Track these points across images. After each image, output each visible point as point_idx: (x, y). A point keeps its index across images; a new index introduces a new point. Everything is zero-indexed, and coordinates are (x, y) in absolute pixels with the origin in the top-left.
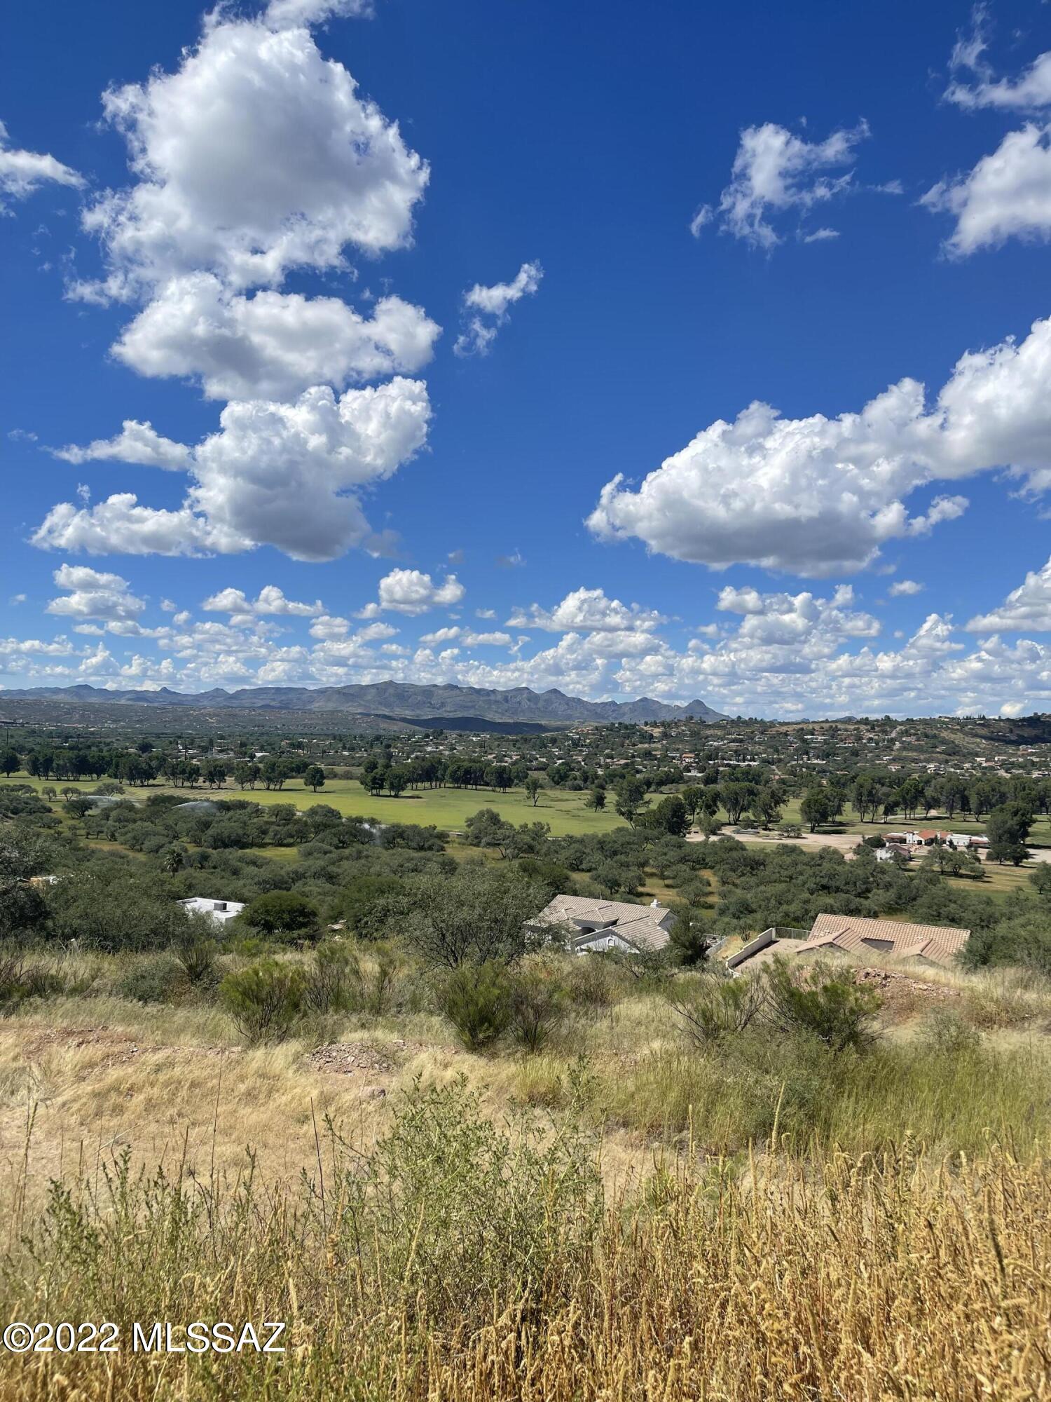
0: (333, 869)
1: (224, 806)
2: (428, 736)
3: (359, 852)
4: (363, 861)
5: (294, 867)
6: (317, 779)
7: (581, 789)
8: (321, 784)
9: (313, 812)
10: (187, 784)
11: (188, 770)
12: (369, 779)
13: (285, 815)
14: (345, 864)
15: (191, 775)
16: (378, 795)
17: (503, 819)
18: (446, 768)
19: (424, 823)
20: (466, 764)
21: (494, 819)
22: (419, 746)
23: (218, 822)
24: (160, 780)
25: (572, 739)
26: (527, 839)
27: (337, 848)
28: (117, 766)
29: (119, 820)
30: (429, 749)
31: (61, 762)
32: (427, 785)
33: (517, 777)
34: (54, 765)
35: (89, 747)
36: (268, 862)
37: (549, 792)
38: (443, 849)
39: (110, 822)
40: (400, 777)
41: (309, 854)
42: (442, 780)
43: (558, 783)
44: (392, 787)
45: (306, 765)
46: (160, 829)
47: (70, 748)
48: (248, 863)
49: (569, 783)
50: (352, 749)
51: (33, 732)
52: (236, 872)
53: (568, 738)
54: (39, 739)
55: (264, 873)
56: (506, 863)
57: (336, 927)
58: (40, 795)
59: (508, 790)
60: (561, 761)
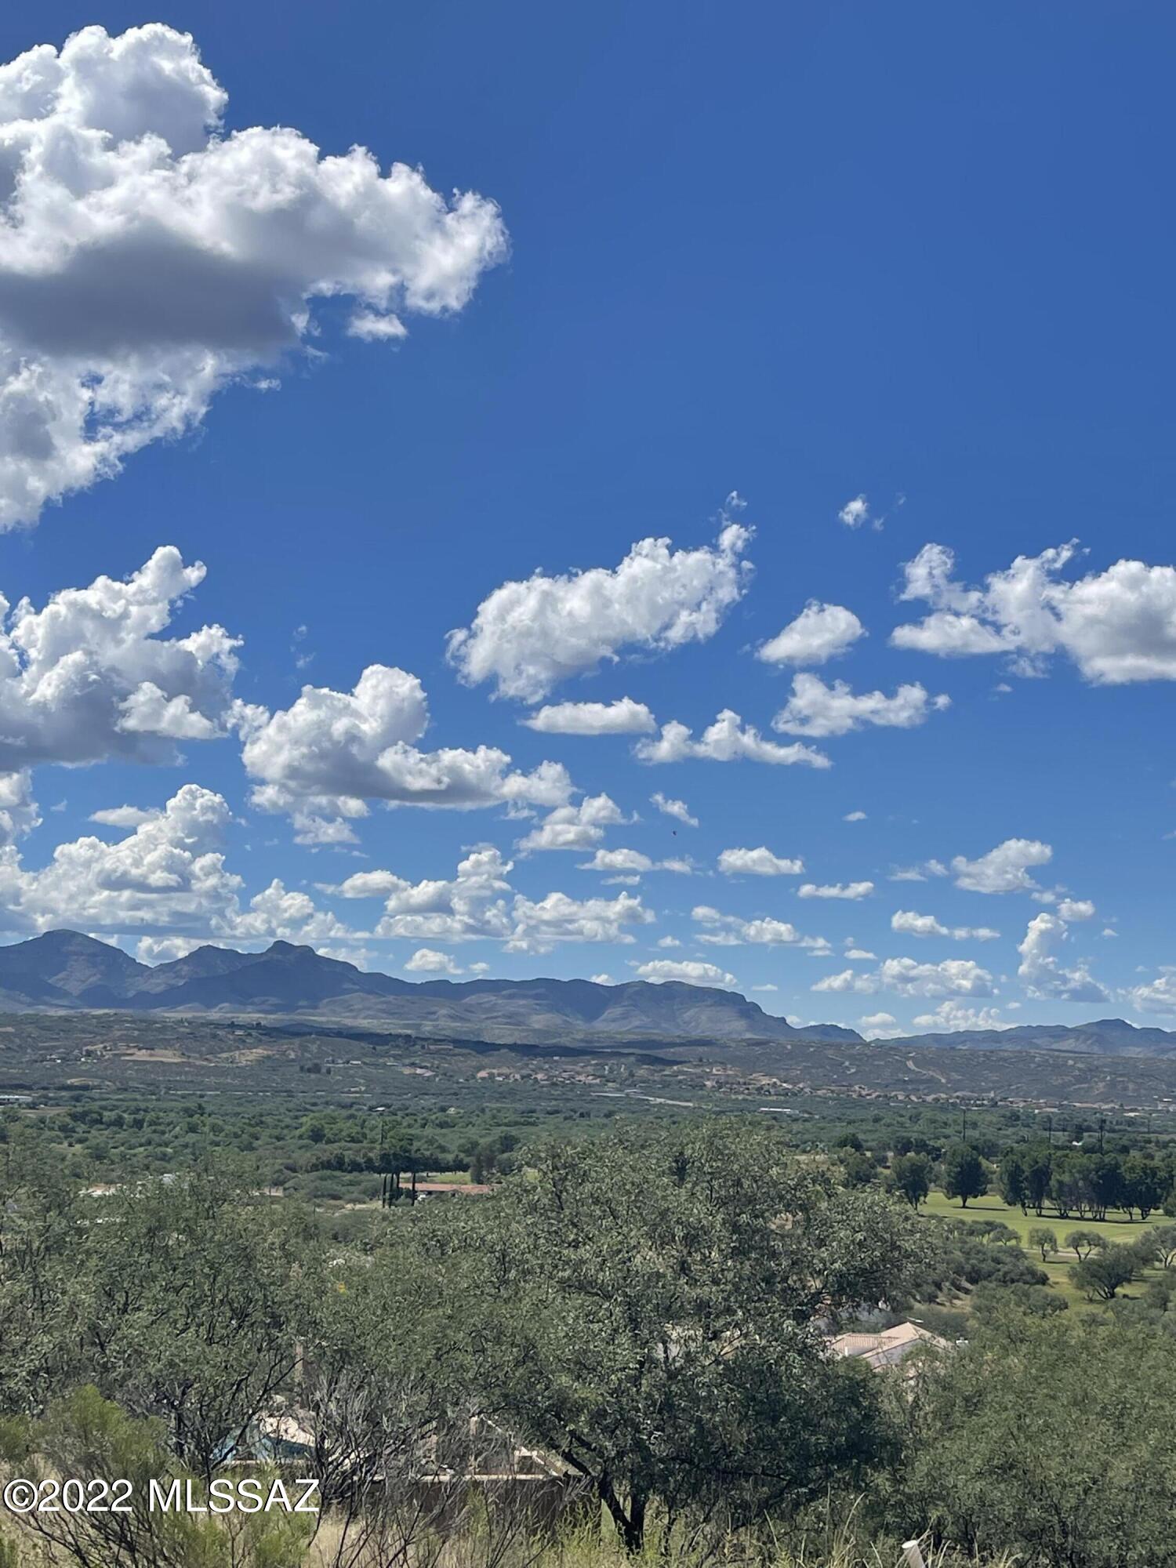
31: (1066, 1178)
34: (1053, 1183)
35: (1125, 1150)
47: (1086, 1150)
51: (1015, 1117)
54: (1025, 1132)
58: (1024, 1245)
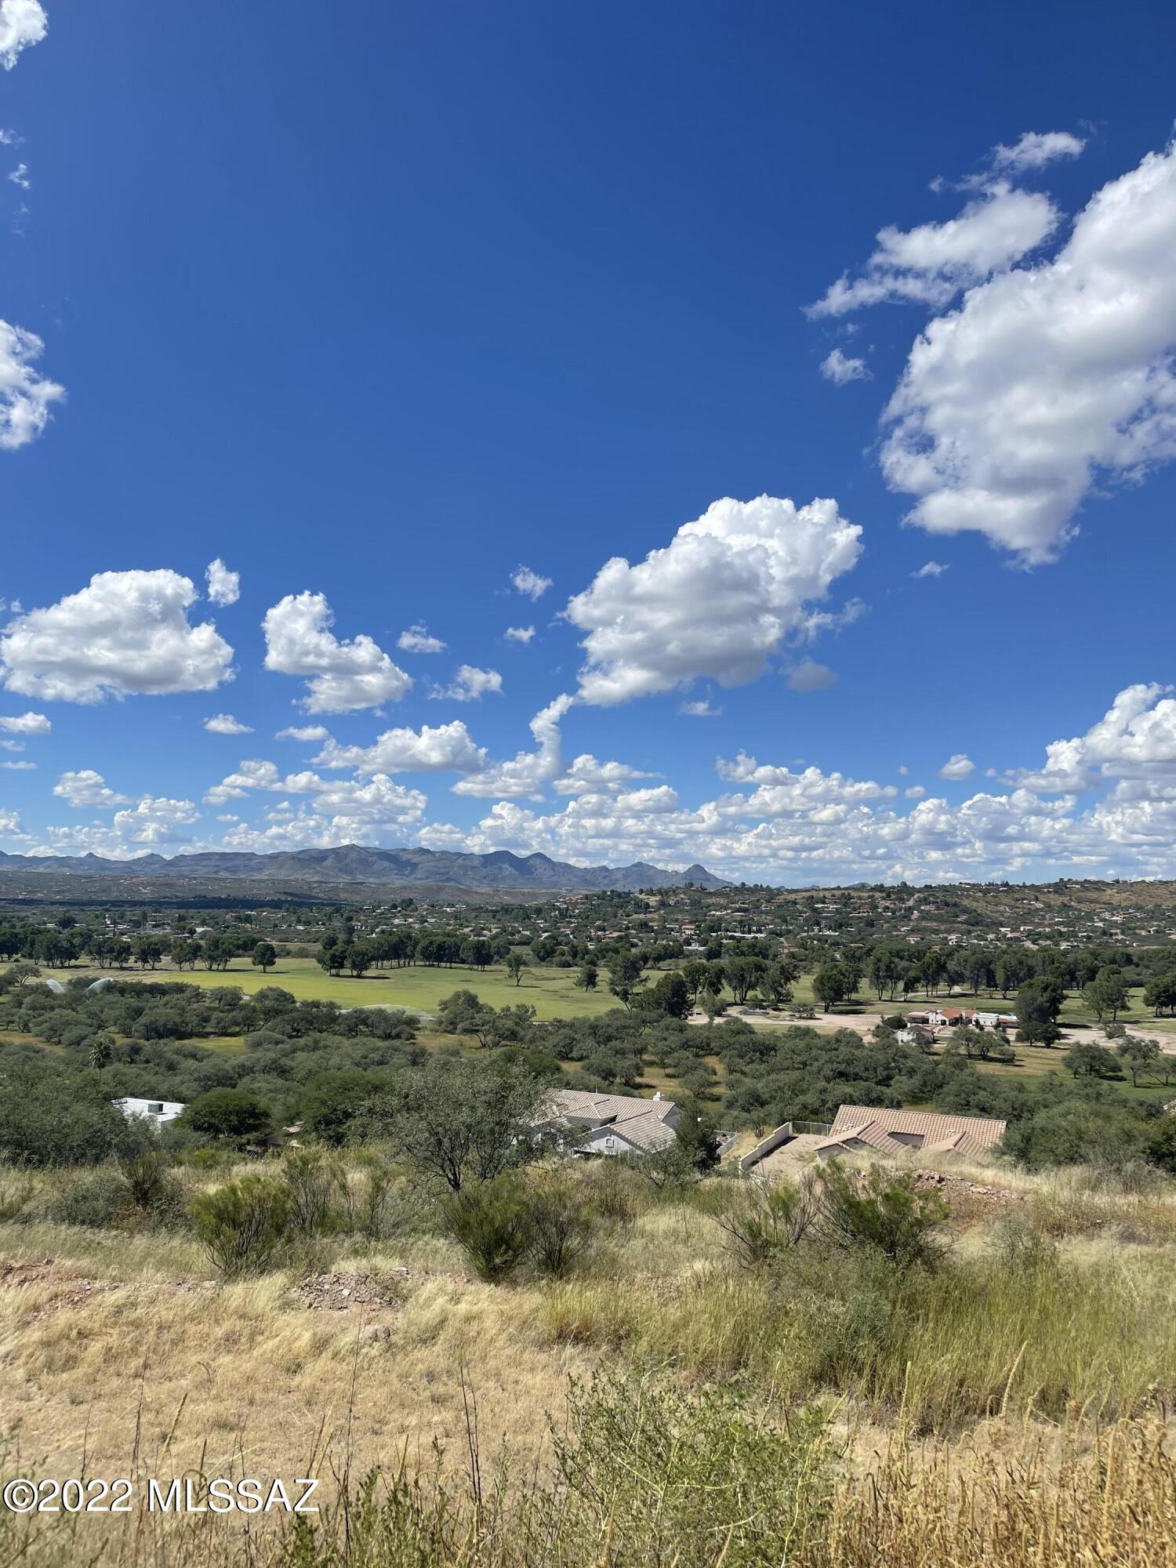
0: (286, 1062)
1: (156, 990)
2: (395, 907)
3: (316, 1042)
4: (320, 1053)
5: (242, 1059)
6: (267, 958)
7: (570, 966)
8: (272, 963)
9: (262, 996)
10: (116, 964)
11: (117, 948)
12: (328, 956)
13: (230, 999)
14: (300, 1056)
15: (120, 953)
16: (337, 975)
17: (481, 1001)
18: (416, 944)
19: (389, 1007)
20: (440, 939)
21: (472, 1001)
22: (385, 918)
23: (151, 1009)
24: (84, 960)
25: (559, 909)
26: (509, 1024)
27: (291, 1037)
28: (32, 944)
29: (34, 1008)
30: (397, 921)
32: (394, 963)
33: (498, 953)
36: (210, 1054)
37: (533, 970)
38: (412, 1037)
39: (23, 1010)
40: (364, 954)
41: (257, 1045)
42: (411, 957)
43: (543, 959)
44: (354, 966)
45: (254, 941)
46: (83, 1017)
48: (185, 1056)
49: (556, 959)
50: (307, 923)
52: (171, 1067)
53: (554, 908)
55: (206, 1067)
56: (485, 1052)
57: (292, 1130)
59: (487, 967)
60: (546, 934)
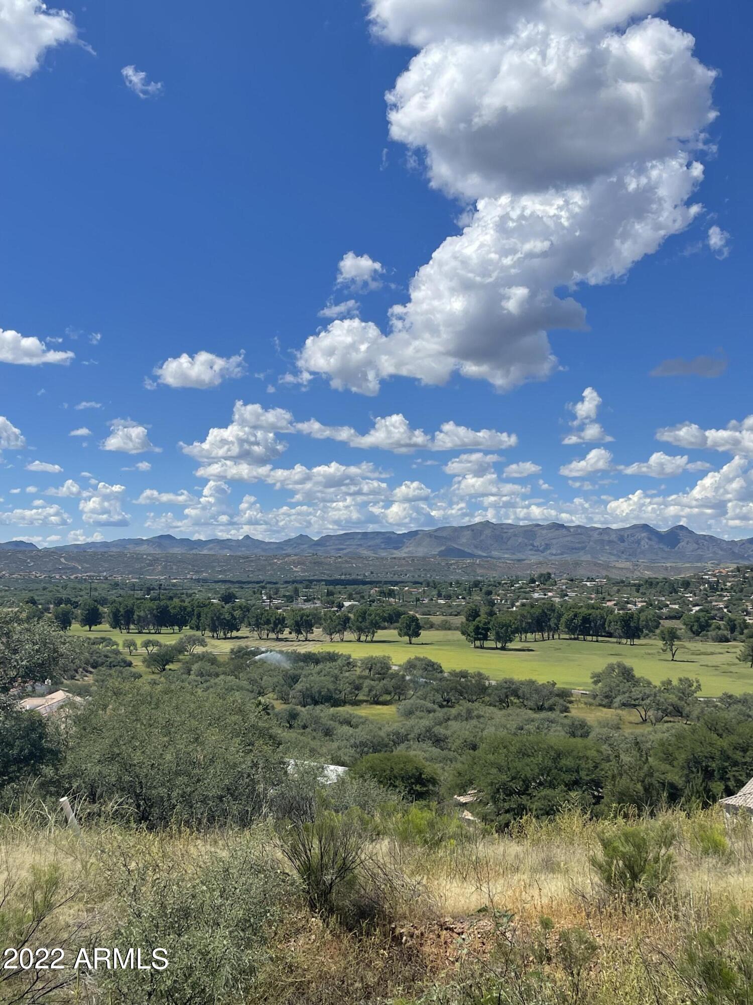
0: (440, 730)
1: (310, 658)
2: (533, 581)
3: (469, 711)
4: (474, 722)
5: (396, 726)
6: (412, 629)
7: (727, 640)
8: (417, 635)
9: (410, 666)
10: (272, 635)
11: (272, 620)
12: (471, 628)
13: (379, 668)
14: (454, 725)
15: (276, 625)
16: (482, 647)
17: (637, 674)
18: (560, 616)
19: (542, 677)
20: (584, 611)
21: (627, 674)
22: (523, 592)
23: (305, 676)
24: (244, 631)
25: (709, 582)
26: (673, 698)
27: (441, 706)
28: (199, 616)
29: (201, 675)
30: (536, 595)
31: (142, 614)
32: (538, 636)
33: (647, 627)
34: (135, 617)
35: (171, 598)
36: (365, 721)
37: (688, 644)
38: (566, 710)
39: (192, 677)
40: (508, 626)
41: (409, 713)
42: (556, 629)
43: (697, 634)
44: (498, 638)
45: (398, 615)
46: (245, 683)
47: (152, 599)
48: (341, 723)
49: (712, 633)
50: (448, 597)
51: (117, 584)
52: (328, 733)
53: (702, 581)
54: (121, 592)
55: (361, 734)
56: (647, 729)
57: (463, 799)
58: (121, 648)
59: (636, 641)
60: (697, 608)
